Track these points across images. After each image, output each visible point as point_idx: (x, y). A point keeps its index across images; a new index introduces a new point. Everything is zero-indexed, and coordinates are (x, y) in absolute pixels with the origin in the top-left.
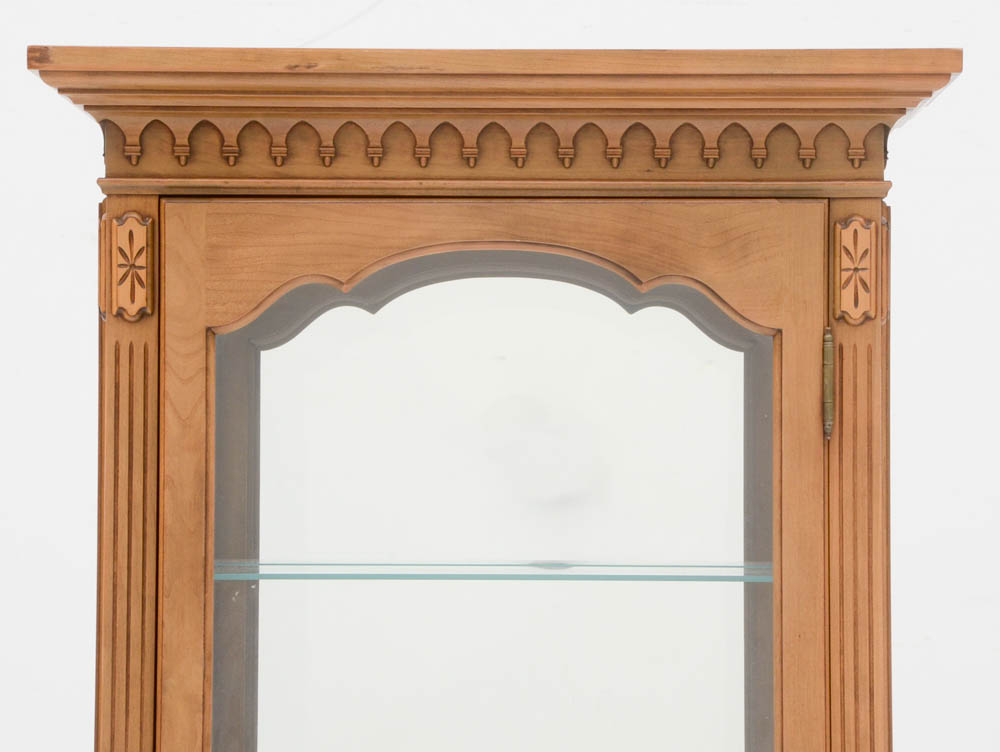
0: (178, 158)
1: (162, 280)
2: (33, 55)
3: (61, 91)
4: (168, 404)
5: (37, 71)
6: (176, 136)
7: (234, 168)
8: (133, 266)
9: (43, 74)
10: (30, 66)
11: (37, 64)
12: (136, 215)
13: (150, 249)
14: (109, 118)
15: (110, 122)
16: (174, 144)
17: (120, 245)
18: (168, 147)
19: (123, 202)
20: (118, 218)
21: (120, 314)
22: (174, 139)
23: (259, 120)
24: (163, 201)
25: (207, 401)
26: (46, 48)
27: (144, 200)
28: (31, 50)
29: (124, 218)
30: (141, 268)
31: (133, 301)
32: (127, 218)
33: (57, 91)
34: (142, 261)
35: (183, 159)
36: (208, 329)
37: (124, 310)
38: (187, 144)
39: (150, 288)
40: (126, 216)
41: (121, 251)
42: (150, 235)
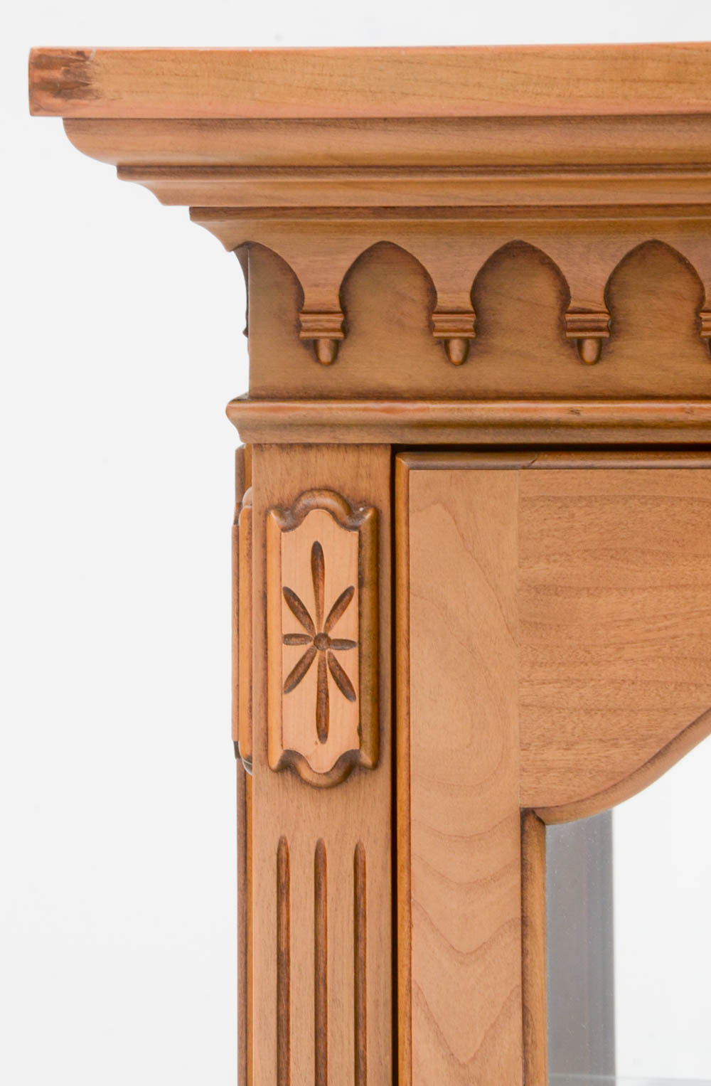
0: (445, 344)
1: (402, 679)
2: (46, 74)
3: (126, 171)
4: (417, 1013)
5: (57, 123)
6: (437, 285)
7: (597, 370)
8: (322, 640)
9: (75, 126)
10: (37, 108)
11: (58, 102)
12: (329, 501)
13: (368, 594)
14: (259, 239)
15: (262, 248)
16: (432, 307)
17: (285, 584)
18: (417, 316)
19: (296, 462)
20: (282, 509)
21: (289, 764)
22: (432, 292)
23: (668, 238)
24: (404, 462)
25: (525, 1009)
26: (81, 54)
27: (351, 457)
28: (41, 61)
29: (300, 506)
30: (344, 644)
31: (323, 734)
32: (307, 510)
33: (115, 169)
34: (346, 626)
35: (456, 349)
36: (527, 814)
37: (300, 756)
38: (469, 307)
39: (367, 697)
40: (305, 501)
41: (291, 598)
42: (368, 553)
